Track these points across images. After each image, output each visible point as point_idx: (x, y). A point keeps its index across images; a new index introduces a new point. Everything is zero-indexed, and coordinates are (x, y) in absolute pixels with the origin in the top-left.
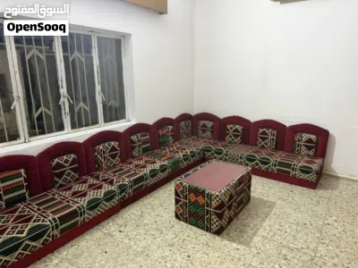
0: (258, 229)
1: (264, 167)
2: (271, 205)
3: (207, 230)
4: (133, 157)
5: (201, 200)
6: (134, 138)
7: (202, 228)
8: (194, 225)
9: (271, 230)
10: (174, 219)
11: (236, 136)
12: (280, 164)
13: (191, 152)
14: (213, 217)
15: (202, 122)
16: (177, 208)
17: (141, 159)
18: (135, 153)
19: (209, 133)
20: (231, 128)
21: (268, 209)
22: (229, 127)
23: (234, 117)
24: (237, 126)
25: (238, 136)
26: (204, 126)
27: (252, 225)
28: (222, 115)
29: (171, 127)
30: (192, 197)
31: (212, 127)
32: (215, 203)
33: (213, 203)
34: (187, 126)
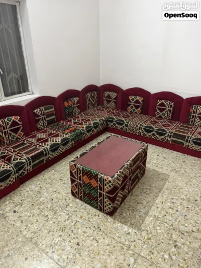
0: (151, 207)
1: (160, 138)
2: (165, 178)
3: (100, 210)
4: (38, 130)
5: (94, 183)
6: (37, 111)
7: (96, 208)
8: (88, 204)
9: (163, 209)
10: (70, 195)
11: (137, 107)
12: (176, 135)
13: (94, 124)
14: (105, 200)
15: (107, 93)
16: (72, 187)
17: (45, 132)
18: (40, 125)
19: (113, 104)
20: (133, 100)
21: (162, 183)
22: (131, 98)
23: (136, 88)
24: (138, 98)
25: (139, 106)
26: (109, 97)
27: (145, 203)
28: (125, 87)
29: (76, 99)
30: (86, 179)
31: (116, 98)
32: (107, 188)
33: (105, 187)
34: (93, 97)
